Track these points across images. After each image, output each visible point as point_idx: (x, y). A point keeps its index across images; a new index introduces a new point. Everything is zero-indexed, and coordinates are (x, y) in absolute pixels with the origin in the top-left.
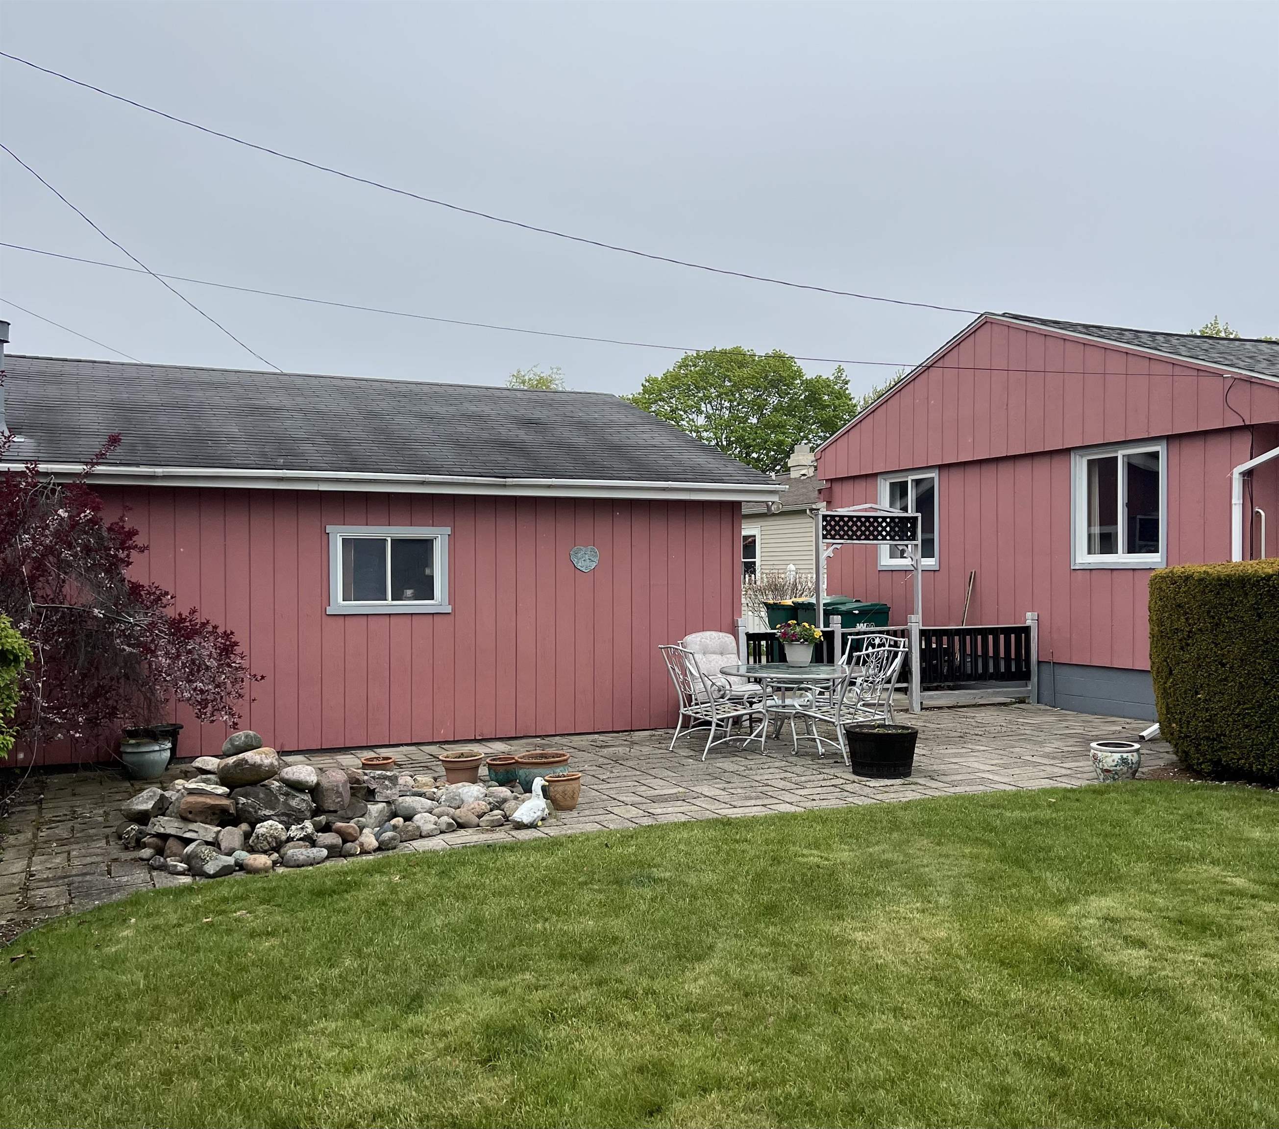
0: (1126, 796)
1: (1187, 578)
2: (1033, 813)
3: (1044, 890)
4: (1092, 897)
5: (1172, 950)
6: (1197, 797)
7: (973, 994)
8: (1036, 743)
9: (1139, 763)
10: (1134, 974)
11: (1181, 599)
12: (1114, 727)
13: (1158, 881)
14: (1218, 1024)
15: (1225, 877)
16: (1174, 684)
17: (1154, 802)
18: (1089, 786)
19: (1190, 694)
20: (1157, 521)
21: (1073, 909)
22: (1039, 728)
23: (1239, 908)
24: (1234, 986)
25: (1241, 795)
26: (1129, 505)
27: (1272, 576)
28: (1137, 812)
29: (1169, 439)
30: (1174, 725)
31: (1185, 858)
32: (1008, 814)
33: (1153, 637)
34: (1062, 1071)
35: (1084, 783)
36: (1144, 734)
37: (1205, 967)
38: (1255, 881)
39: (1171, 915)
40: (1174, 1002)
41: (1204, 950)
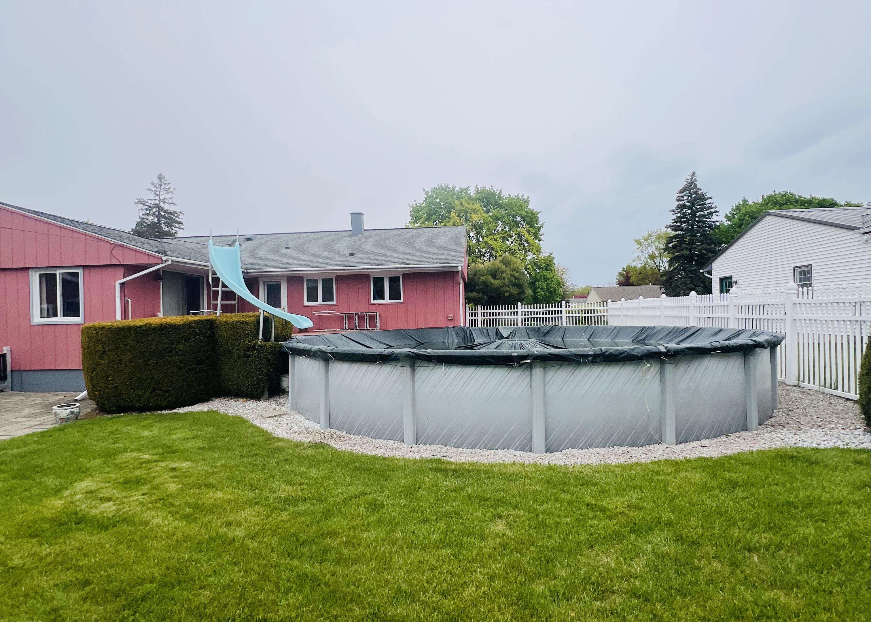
0: (77, 429)
1: (102, 328)
2: (26, 448)
3: (46, 487)
4: (76, 484)
5: (126, 497)
6: (113, 423)
7: (17, 561)
8: (15, 411)
9: (79, 412)
10: (110, 515)
11: (100, 337)
12: (60, 396)
13: (108, 466)
14: (158, 526)
15: (140, 456)
16: (97, 374)
17: (92, 429)
18: (54, 428)
19: (105, 378)
20: (78, 304)
21: (67, 493)
22: (15, 403)
23: (151, 468)
24: (159, 505)
25: (133, 418)
26: (64, 296)
27: (142, 326)
28: (85, 436)
29: (85, 267)
30: (96, 393)
31: (117, 452)
32: (10, 452)
33: (84, 354)
34: (87, 583)
35: (51, 427)
36: (77, 398)
37: (144, 500)
38: (153, 455)
39: (120, 480)
40: (134, 523)
41: (141, 492)
